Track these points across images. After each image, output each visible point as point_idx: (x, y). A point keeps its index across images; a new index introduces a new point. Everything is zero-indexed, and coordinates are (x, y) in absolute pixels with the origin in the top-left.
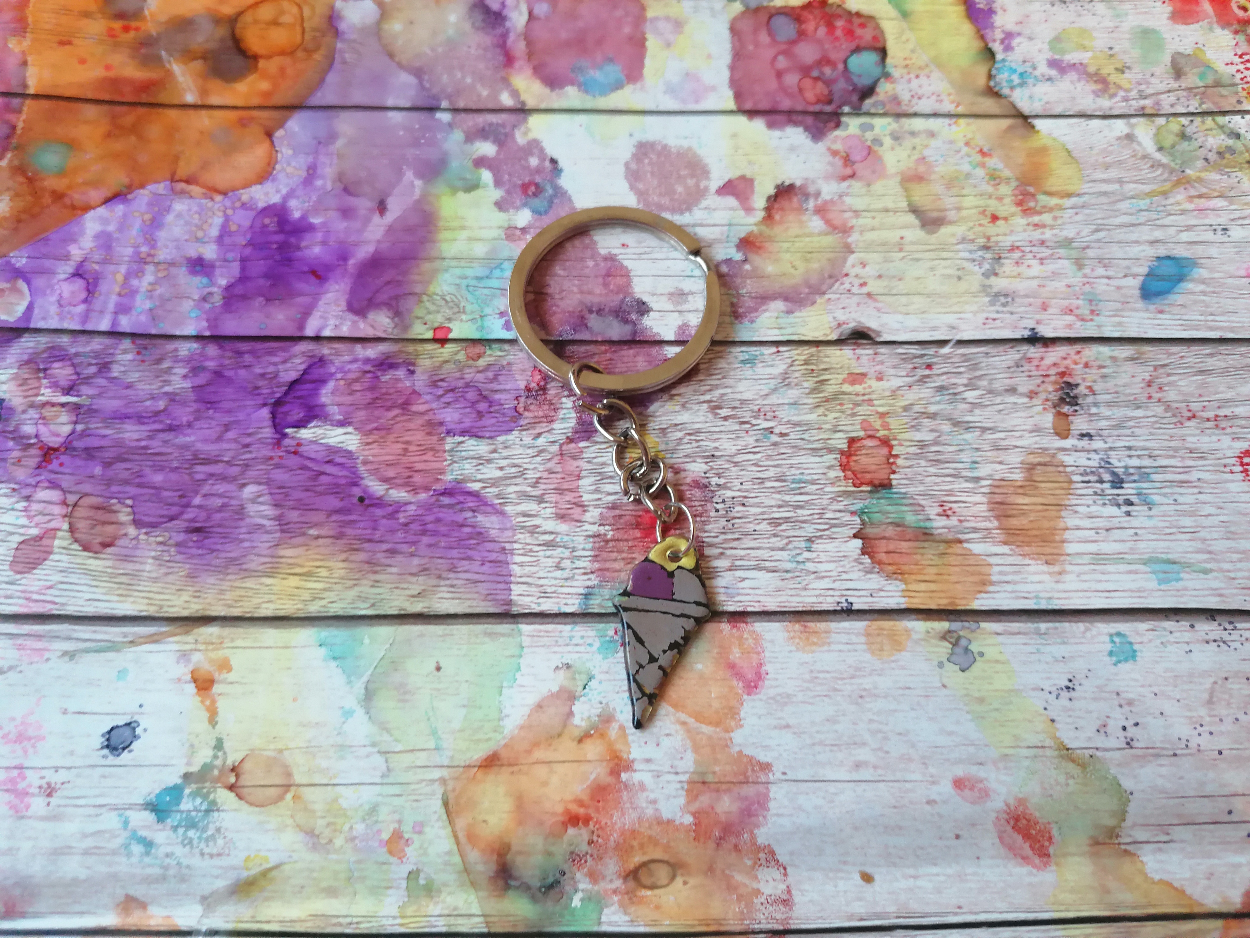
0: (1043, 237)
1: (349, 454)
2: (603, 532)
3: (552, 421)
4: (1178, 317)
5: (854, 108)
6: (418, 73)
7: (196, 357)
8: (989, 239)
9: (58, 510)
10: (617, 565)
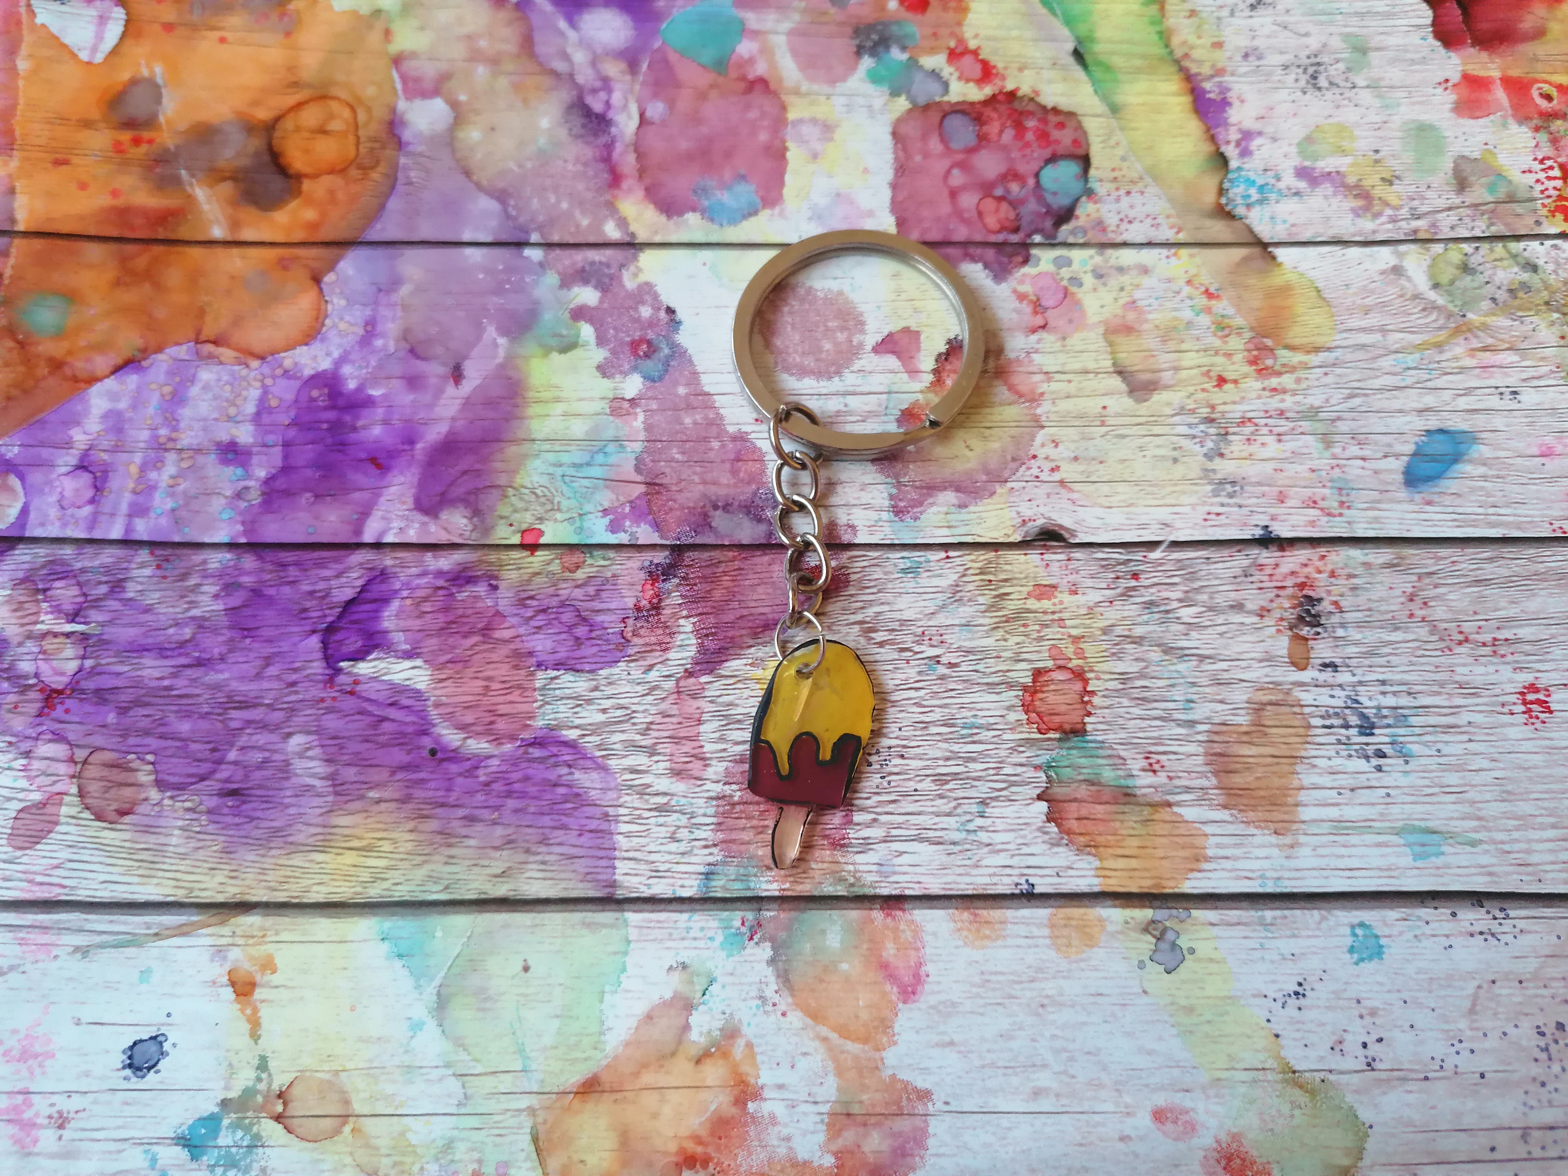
0: (1282, 406)
1: (418, 694)
2: (729, 792)
3: (667, 649)
4: (1450, 509)
5: (1047, 236)
6: (501, 196)
7: (229, 571)
8: (1213, 407)
9: (63, 769)
10: (745, 836)
